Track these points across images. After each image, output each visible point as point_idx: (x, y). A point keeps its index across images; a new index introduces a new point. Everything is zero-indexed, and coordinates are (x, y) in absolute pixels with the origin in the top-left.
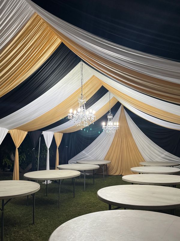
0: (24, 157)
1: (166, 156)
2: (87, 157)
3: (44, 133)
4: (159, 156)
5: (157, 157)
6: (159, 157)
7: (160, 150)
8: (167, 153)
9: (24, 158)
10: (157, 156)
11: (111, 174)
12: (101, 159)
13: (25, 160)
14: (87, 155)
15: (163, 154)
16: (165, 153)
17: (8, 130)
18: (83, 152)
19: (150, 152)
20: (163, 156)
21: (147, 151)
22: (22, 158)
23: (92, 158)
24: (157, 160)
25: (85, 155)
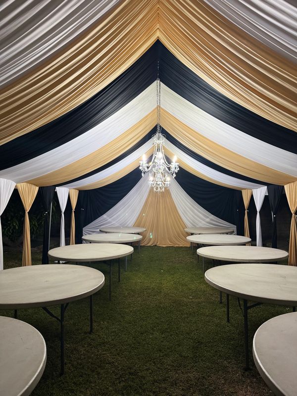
0: (16, 224)
1: (211, 220)
2: (109, 223)
3: (58, 189)
4: (204, 220)
5: (200, 222)
6: (203, 222)
7: (205, 214)
8: (212, 217)
9: (17, 226)
10: (202, 221)
11: (142, 245)
12: (130, 225)
13: (17, 228)
14: (110, 220)
15: (208, 217)
16: (210, 217)
17: (15, 184)
18: (105, 216)
19: (193, 216)
20: (208, 220)
21: (189, 214)
22: (13, 225)
23: (117, 225)
24: (200, 225)
25: (107, 220)
